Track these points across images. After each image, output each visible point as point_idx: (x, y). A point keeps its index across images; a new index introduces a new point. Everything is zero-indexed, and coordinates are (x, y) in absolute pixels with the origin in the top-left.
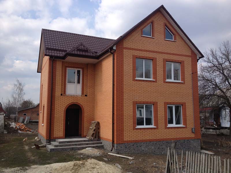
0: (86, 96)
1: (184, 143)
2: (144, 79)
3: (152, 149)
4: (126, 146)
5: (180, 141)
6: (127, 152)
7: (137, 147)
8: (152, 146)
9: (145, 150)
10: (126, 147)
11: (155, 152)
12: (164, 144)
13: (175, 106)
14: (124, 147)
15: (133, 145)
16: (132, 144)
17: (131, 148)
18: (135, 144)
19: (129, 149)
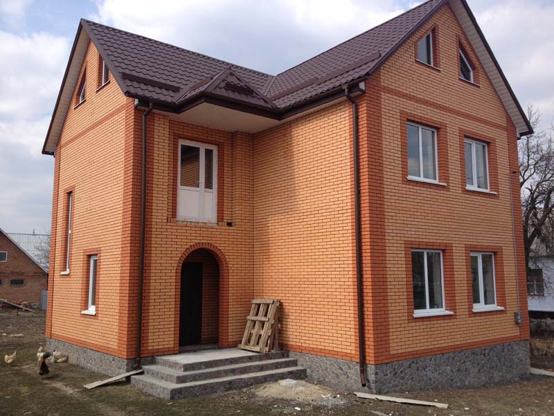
0: (229, 224)
1: (503, 351)
2: (422, 179)
3: (448, 374)
4: (394, 369)
5: (496, 347)
6: (397, 386)
7: (418, 370)
8: (447, 365)
9: (434, 377)
10: (396, 373)
11: (452, 380)
12: (467, 357)
13: (483, 255)
14: (391, 373)
15: (410, 367)
16: (406, 364)
17: (406, 374)
18: (413, 362)
19: (403, 378)
